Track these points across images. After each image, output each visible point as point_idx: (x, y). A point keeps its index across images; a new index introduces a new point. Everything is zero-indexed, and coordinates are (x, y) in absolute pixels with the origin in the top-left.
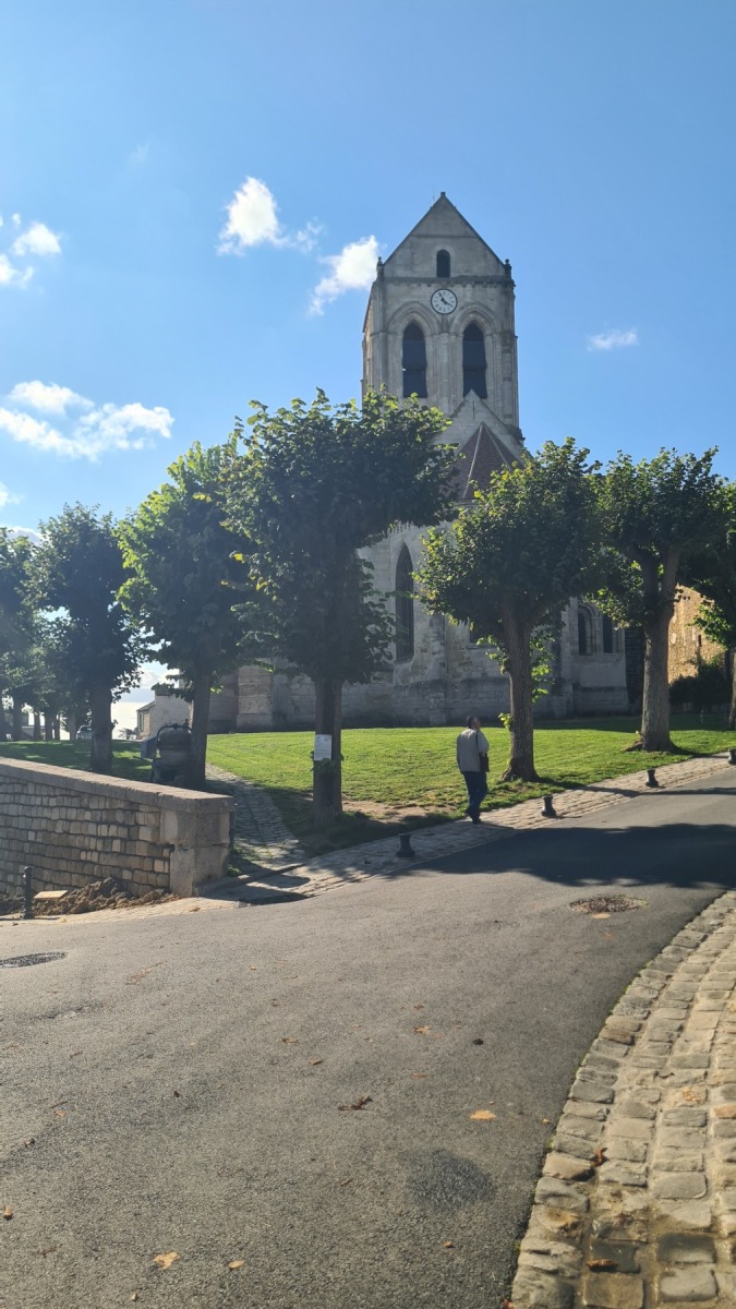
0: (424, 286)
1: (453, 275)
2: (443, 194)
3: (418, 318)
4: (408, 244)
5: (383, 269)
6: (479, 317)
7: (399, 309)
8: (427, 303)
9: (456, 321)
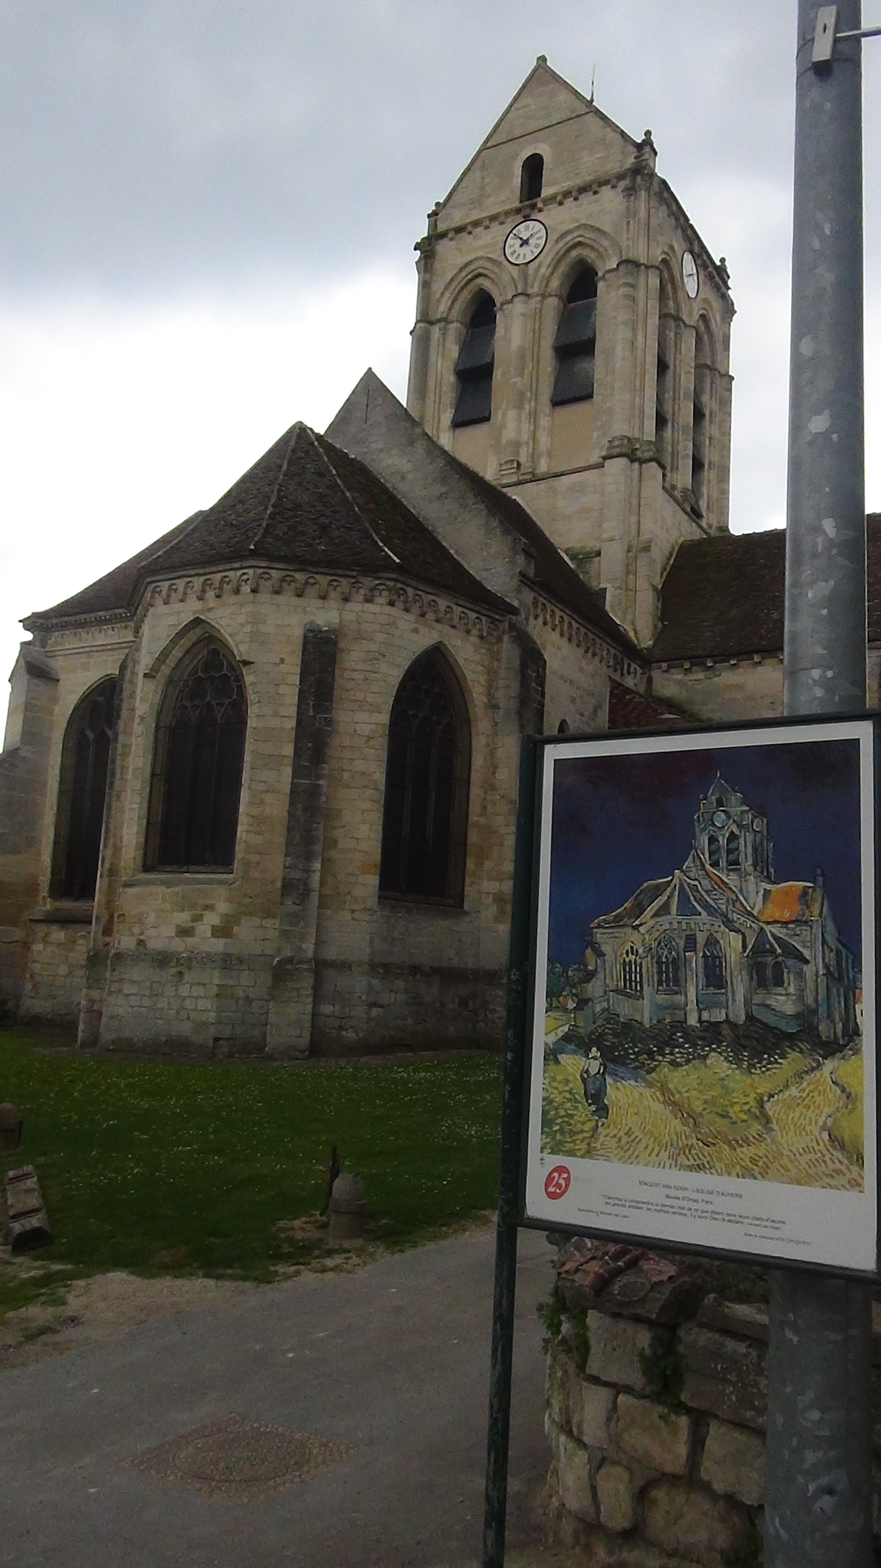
0: (495, 226)
1: (546, 192)
2: (542, 59)
3: (486, 284)
4: (478, 164)
5: (436, 221)
6: (586, 253)
7: (452, 280)
8: (497, 255)
9: (543, 270)
